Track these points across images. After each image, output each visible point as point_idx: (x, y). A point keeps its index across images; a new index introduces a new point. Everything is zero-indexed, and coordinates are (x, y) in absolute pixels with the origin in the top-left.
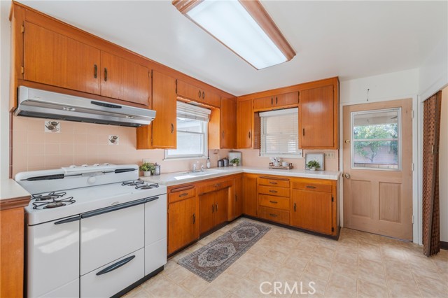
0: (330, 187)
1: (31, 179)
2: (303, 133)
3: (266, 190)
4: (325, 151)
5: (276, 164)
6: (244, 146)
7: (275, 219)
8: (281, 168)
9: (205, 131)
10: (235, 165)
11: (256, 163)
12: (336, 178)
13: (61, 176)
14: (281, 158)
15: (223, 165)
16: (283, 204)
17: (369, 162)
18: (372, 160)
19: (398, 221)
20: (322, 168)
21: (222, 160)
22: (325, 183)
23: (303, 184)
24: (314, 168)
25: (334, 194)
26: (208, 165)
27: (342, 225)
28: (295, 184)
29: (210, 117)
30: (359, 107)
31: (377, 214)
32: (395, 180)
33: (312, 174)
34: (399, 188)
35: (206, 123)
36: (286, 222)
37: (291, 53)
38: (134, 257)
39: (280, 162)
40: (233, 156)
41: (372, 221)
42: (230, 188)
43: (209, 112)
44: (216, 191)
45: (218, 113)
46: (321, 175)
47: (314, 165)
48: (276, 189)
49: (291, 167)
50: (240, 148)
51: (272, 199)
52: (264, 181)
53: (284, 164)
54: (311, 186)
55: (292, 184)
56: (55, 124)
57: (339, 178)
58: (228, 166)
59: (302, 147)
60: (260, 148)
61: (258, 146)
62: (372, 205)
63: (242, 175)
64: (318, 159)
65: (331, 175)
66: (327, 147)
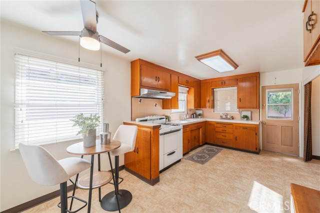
0: (255, 129)
1: (141, 121)
2: (240, 100)
3: (220, 130)
4: (252, 110)
5: (224, 117)
6: (205, 107)
7: (225, 145)
8: (227, 118)
9: (186, 99)
10: (200, 117)
11: (212, 116)
12: (258, 123)
13: (146, 120)
14: (227, 114)
15: (193, 117)
16: (229, 137)
17: (283, 116)
18: (285, 115)
19: (292, 146)
20: (250, 118)
21: (193, 114)
22: (253, 126)
23: (240, 127)
24: (246, 119)
25: (257, 131)
26: (188, 117)
27: (261, 149)
28: (236, 127)
29: (188, 92)
30: (270, 87)
31: (280, 142)
32: (289, 125)
33: (245, 122)
34: (292, 129)
35: (186, 95)
36: (231, 146)
37: (236, 66)
38: (174, 152)
39: (227, 115)
40: (198, 112)
41: (278, 146)
42: (201, 129)
43: (188, 89)
44: (196, 130)
45: (193, 90)
46: (249, 122)
47: (246, 117)
48: (225, 129)
49: (233, 118)
50: (203, 108)
51: (224, 134)
52: (219, 125)
53: (229, 117)
54: (245, 127)
55: (234, 127)
56: (141, 100)
57: (260, 124)
58: (196, 117)
59: (239, 107)
60: (214, 108)
61: (213, 107)
62: (278, 137)
63: (206, 122)
64: (248, 114)
65: (255, 122)
66: (253, 108)
